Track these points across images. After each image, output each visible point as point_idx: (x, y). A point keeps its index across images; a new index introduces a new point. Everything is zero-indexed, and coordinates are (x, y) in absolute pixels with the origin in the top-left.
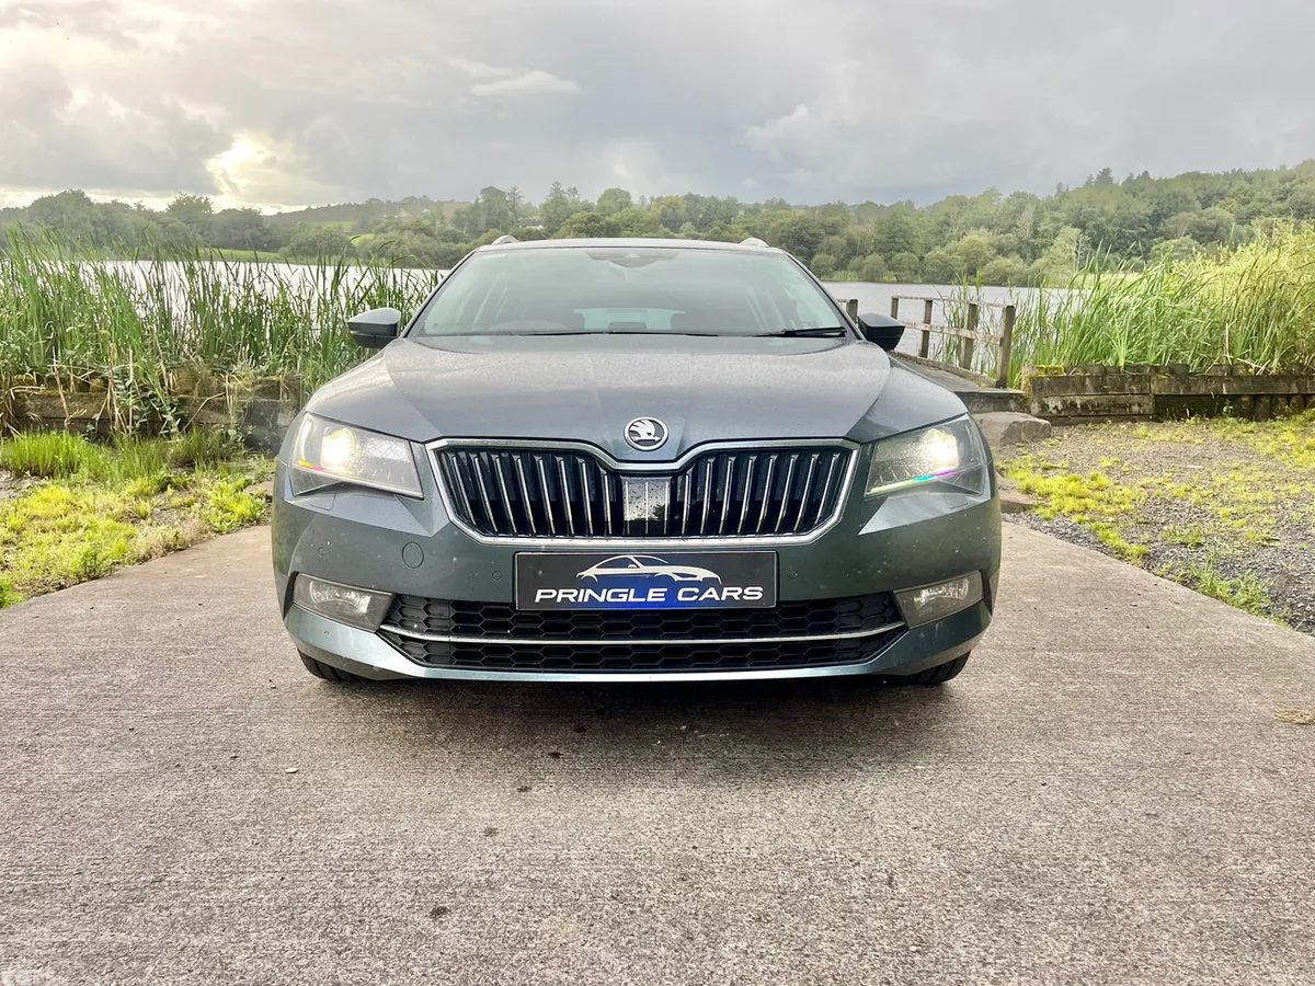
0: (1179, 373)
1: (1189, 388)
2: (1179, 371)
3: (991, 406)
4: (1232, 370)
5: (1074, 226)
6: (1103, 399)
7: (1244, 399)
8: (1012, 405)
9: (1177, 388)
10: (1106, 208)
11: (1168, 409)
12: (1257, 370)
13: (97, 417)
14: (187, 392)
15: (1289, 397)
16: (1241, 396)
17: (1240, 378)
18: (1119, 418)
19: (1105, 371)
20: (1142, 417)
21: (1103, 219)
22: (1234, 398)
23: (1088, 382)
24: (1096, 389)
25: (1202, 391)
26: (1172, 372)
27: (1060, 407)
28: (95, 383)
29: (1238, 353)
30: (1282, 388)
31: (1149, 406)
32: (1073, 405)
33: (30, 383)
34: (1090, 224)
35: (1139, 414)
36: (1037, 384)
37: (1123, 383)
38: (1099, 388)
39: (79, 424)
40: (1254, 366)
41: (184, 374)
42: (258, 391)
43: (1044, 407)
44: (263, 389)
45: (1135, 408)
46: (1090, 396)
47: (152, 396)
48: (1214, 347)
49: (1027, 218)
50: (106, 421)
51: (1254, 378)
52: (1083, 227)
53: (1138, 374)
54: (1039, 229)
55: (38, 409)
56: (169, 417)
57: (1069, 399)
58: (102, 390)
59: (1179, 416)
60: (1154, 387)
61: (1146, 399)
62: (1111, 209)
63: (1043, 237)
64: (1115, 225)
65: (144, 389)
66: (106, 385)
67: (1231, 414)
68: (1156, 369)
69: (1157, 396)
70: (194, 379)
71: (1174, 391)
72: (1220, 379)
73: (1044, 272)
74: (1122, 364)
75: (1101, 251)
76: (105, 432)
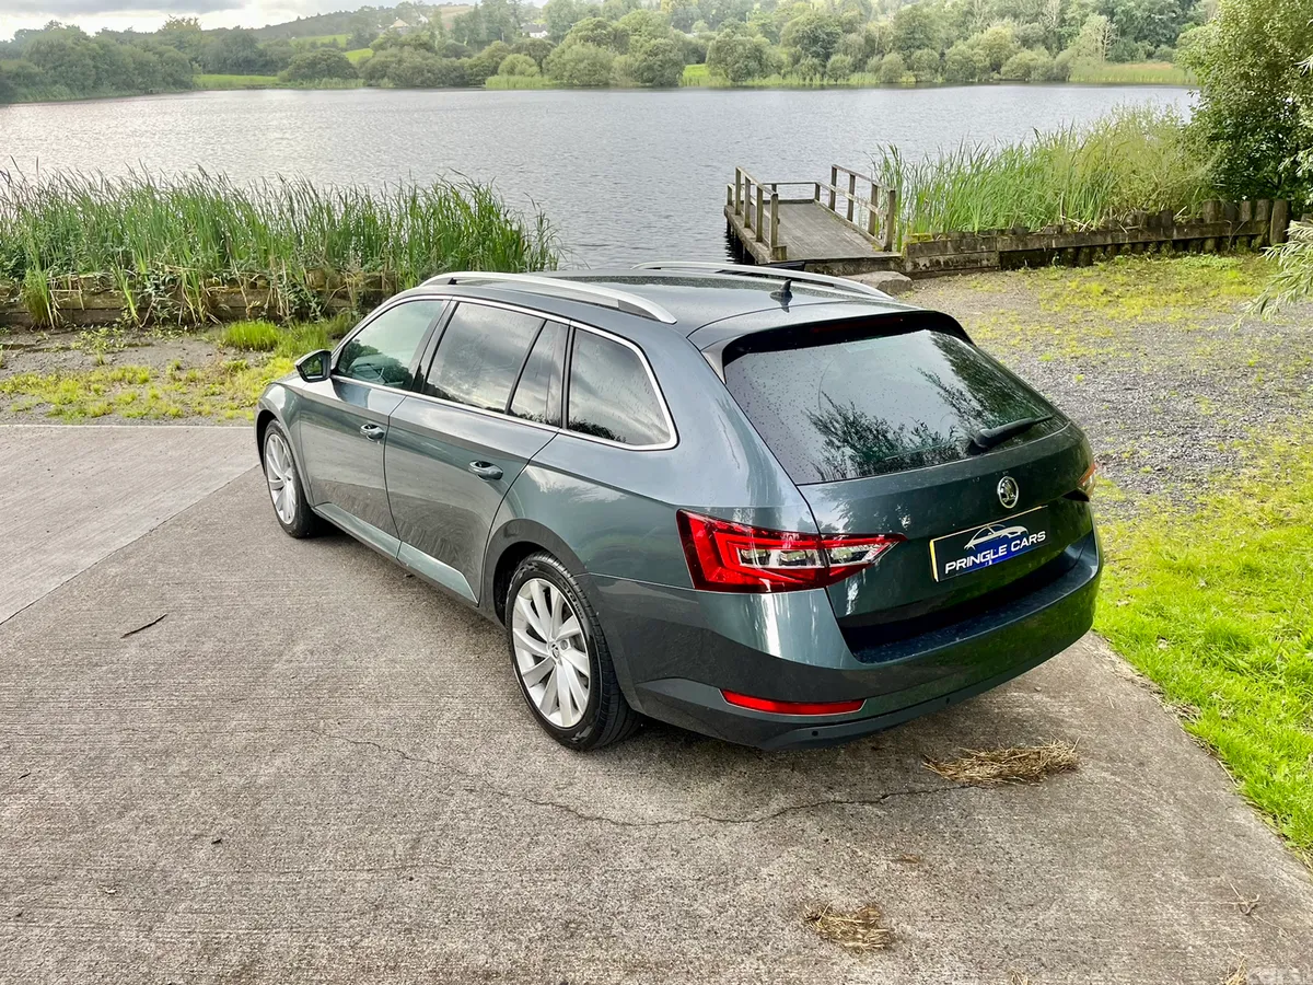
0: (1021, 233)
1: (1026, 244)
2: (1019, 231)
3: (876, 267)
4: (1061, 228)
5: (1100, 14)
6: (960, 257)
7: (1070, 250)
8: (892, 265)
9: (1017, 245)
11: (1009, 261)
12: (1080, 227)
13: (266, 306)
14: (321, 286)
15: (1105, 247)
16: (1066, 248)
17: (1066, 235)
18: (972, 270)
19: (963, 235)
20: (991, 269)
22: (1061, 251)
23: (949, 244)
24: (955, 250)
25: (1037, 246)
26: (1014, 233)
27: (928, 265)
28: (260, 283)
29: (1071, 213)
30: (1099, 240)
31: (995, 259)
32: (938, 262)
33: (218, 284)
34: (1119, 10)
35: (988, 267)
36: (911, 249)
37: (976, 244)
38: (957, 249)
39: (256, 313)
40: (1079, 224)
41: (318, 274)
42: (367, 284)
43: (916, 265)
44: (371, 282)
45: (985, 263)
46: (950, 255)
47: (300, 290)
48: (1050, 212)
50: (273, 307)
51: (1078, 234)
52: (1112, 14)
53: (987, 236)
54: (1066, 17)
55: (226, 302)
56: (313, 305)
57: (935, 259)
58: (264, 288)
59: (1015, 267)
60: (1000, 246)
61: (993, 255)
63: (1070, 25)
64: (1144, 10)
65: (294, 286)
66: (269, 283)
67: (1058, 263)
68: (1002, 232)
69: (1001, 253)
70: (325, 276)
71: (1014, 248)
72: (1051, 236)
73: (1070, 65)
74: (976, 229)
75: (1129, 40)
76: (273, 317)
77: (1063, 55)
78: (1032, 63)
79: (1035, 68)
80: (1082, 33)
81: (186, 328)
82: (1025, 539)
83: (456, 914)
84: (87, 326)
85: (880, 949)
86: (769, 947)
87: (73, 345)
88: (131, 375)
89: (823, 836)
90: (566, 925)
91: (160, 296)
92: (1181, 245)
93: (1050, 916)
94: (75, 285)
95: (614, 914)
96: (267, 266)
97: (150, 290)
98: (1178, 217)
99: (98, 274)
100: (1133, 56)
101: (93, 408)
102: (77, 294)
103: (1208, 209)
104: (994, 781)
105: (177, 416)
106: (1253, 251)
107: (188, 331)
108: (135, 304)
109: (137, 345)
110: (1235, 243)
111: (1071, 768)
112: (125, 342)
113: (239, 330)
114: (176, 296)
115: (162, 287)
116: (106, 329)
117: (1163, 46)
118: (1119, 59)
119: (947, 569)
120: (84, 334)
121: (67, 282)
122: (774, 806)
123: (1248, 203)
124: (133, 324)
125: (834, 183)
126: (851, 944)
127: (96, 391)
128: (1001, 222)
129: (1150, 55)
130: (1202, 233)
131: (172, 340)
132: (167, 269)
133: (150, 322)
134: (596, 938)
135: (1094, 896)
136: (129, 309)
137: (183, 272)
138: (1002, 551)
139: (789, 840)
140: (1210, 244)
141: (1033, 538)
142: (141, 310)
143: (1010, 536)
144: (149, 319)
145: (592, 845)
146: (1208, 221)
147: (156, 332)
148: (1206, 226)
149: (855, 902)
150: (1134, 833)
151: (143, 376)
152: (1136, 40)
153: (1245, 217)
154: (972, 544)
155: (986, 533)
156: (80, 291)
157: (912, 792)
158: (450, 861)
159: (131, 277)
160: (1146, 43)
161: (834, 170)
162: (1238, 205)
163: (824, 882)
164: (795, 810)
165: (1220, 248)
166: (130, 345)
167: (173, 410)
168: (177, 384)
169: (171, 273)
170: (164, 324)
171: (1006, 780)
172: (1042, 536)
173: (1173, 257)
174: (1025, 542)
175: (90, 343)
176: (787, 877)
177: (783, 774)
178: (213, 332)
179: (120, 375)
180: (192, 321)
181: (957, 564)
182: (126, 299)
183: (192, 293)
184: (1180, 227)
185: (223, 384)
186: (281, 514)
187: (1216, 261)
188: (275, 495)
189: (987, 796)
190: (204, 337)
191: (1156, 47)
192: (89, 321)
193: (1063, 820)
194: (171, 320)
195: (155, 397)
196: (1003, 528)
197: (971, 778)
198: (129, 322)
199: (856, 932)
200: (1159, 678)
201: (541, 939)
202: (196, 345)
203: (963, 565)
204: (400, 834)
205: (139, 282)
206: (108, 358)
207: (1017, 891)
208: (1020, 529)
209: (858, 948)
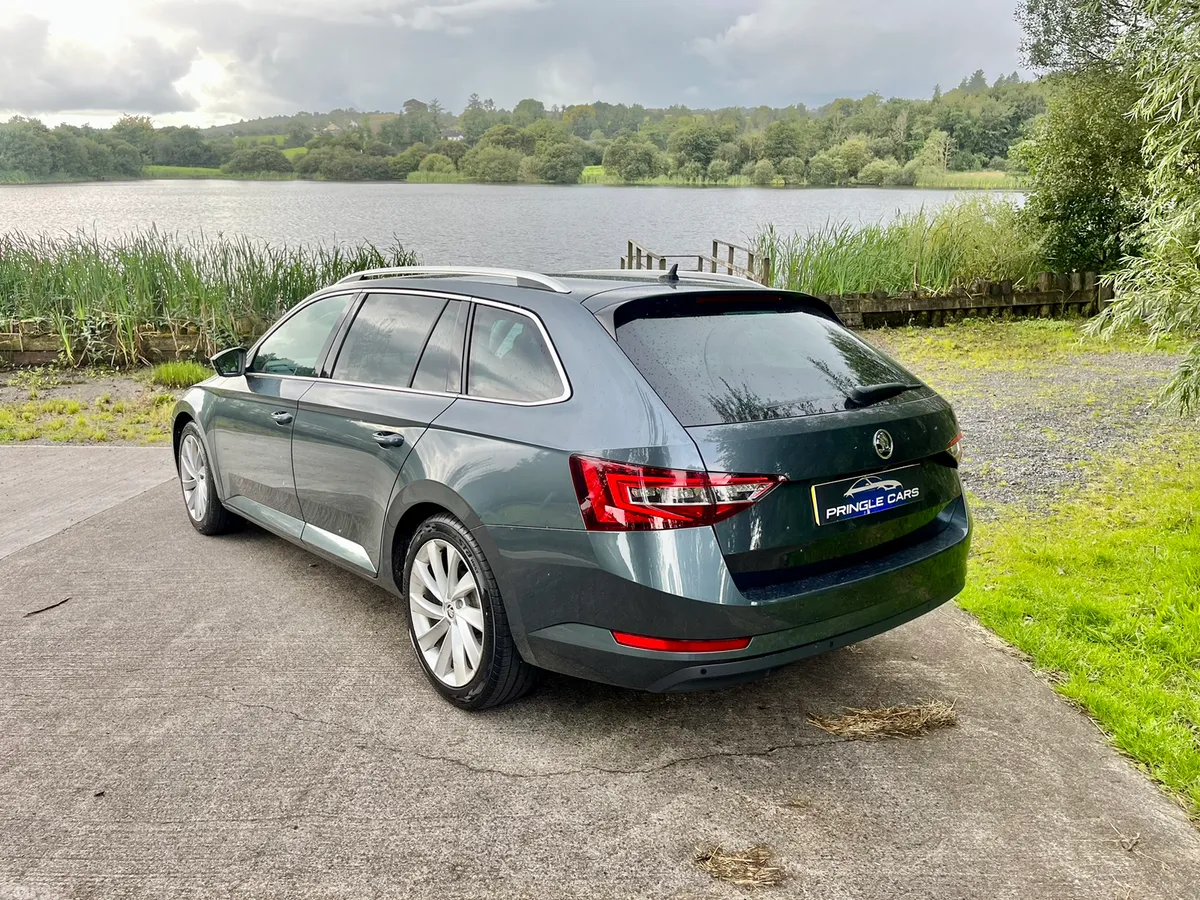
0: (880, 297)
1: (885, 307)
2: (879, 296)
4: (915, 294)
5: (941, 130)
7: (924, 313)
9: (878, 308)
10: (972, 111)
11: (871, 321)
12: (932, 293)
13: (195, 350)
14: (248, 333)
15: (954, 311)
16: (921, 311)
17: (920, 300)
19: (830, 298)
20: (855, 327)
21: (969, 122)
22: (916, 313)
25: (895, 309)
26: (875, 297)
28: (191, 329)
29: (923, 281)
30: (949, 305)
31: (859, 319)
33: (150, 329)
34: (958, 126)
35: (853, 325)
37: (842, 305)
39: (186, 354)
40: (930, 291)
41: (245, 322)
45: (850, 322)
47: (228, 336)
48: (905, 280)
49: (901, 122)
50: (201, 352)
51: (930, 299)
52: (951, 130)
53: (851, 299)
54: (911, 132)
55: (157, 346)
58: (195, 333)
59: (876, 326)
60: (862, 308)
61: (856, 316)
62: (976, 112)
63: (915, 139)
64: (979, 127)
65: (222, 332)
66: (198, 329)
67: (915, 324)
68: (864, 296)
69: (863, 314)
70: (251, 324)
71: (875, 310)
72: (907, 300)
73: (916, 172)
74: (841, 293)
75: (966, 152)
76: (201, 358)
77: (910, 164)
78: (884, 171)
79: (887, 175)
80: (926, 145)
81: (118, 368)
82: (900, 493)
83: (340, 860)
84: (25, 366)
85: (770, 886)
86: (659, 885)
87: (10, 382)
88: (62, 406)
89: (713, 784)
90: (453, 869)
91: (96, 339)
92: (1020, 312)
93: (938, 854)
94: (16, 329)
95: (502, 857)
96: (198, 313)
97: (87, 334)
98: (1016, 286)
99: (38, 319)
100: (970, 166)
101: (21, 433)
102: (17, 336)
103: (1043, 280)
104: (877, 735)
105: (102, 440)
106: (1084, 316)
107: (119, 371)
108: (71, 347)
109: (70, 383)
110: (1067, 309)
111: (950, 723)
112: (59, 380)
113: (168, 370)
114: (110, 340)
115: (98, 332)
116: (42, 368)
117: (996, 157)
118: (959, 169)
119: (828, 514)
120: (21, 373)
121: (9, 326)
122: (664, 758)
123: (1078, 275)
124: (68, 365)
125: (715, 255)
126: (741, 882)
127: (27, 418)
128: (862, 288)
129: (985, 165)
130: (1038, 300)
131: (104, 378)
132: (104, 315)
133: (84, 364)
134: (483, 880)
135: (979, 835)
136: (65, 351)
137: (119, 318)
138: (879, 502)
139: (678, 788)
140: (1045, 310)
141: (908, 493)
142: (76, 353)
143: (886, 489)
144: (83, 360)
145: (482, 795)
146: (1043, 290)
147: (90, 372)
148: (1042, 294)
149: (745, 844)
150: (1014, 780)
151: (73, 407)
152: (973, 152)
153: (1076, 286)
154: (850, 492)
155: (863, 483)
156: (21, 334)
157: (798, 745)
158: (337, 810)
159: (69, 322)
160: (982, 154)
161: (715, 244)
162: (1069, 276)
163: (714, 825)
164: (685, 762)
165: (1054, 313)
166: (64, 383)
167: (98, 434)
168: (104, 414)
169: (107, 319)
170: (98, 366)
171: (889, 734)
172: (915, 492)
173: (1013, 321)
174: (900, 496)
175: (26, 380)
176: (677, 821)
177: (672, 731)
178: (144, 372)
179: (51, 407)
180: (124, 363)
181: (837, 511)
182: (63, 342)
183: (126, 337)
184: (1019, 295)
185: (148, 414)
186: (193, 513)
187: (1052, 324)
188: (188, 495)
189: (871, 749)
190: (135, 376)
191: (990, 158)
192: (26, 362)
193: (945, 769)
194: (103, 362)
195: (83, 424)
196: (879, 481)
197: (855, 733)
198: (65, 363)
199: (746, 870)
200: (1027, 647)
201: (427, 881)
202: (126, 383)
203: (843, 511)
204: (288, 787)
205: (77, 327)
206: (42, 393)
207: (904, 831)
208: (895, 484)
209: (749, 885)
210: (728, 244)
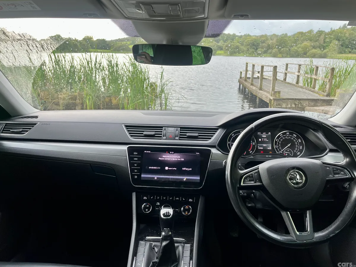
3: (324, 104)
5: (337, 40)
10: (346, 35)
21: (345, 38)
34: (341, 39)
36: (342, 96)
49: (322, 37)
52: (339, 40)
54: (325, 41)
62: (347, 35)
63: (327, 43)
64: (348, 40)
73: (327, 53)
75: (344, 48)
77: (325, 51)
78: (316, 53)
79: (317, 54)
80: (331, 45)
100: (345, 52)
117: (354, 50)
118: (341, 53)
129: (350, 52)
152: (346, 48)
160: (349, 49)
191: (352, 50)
210: (298, 64)
